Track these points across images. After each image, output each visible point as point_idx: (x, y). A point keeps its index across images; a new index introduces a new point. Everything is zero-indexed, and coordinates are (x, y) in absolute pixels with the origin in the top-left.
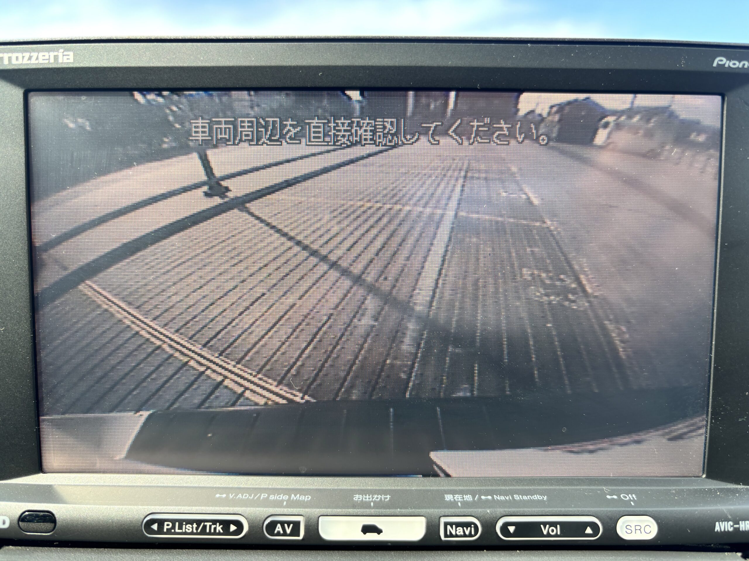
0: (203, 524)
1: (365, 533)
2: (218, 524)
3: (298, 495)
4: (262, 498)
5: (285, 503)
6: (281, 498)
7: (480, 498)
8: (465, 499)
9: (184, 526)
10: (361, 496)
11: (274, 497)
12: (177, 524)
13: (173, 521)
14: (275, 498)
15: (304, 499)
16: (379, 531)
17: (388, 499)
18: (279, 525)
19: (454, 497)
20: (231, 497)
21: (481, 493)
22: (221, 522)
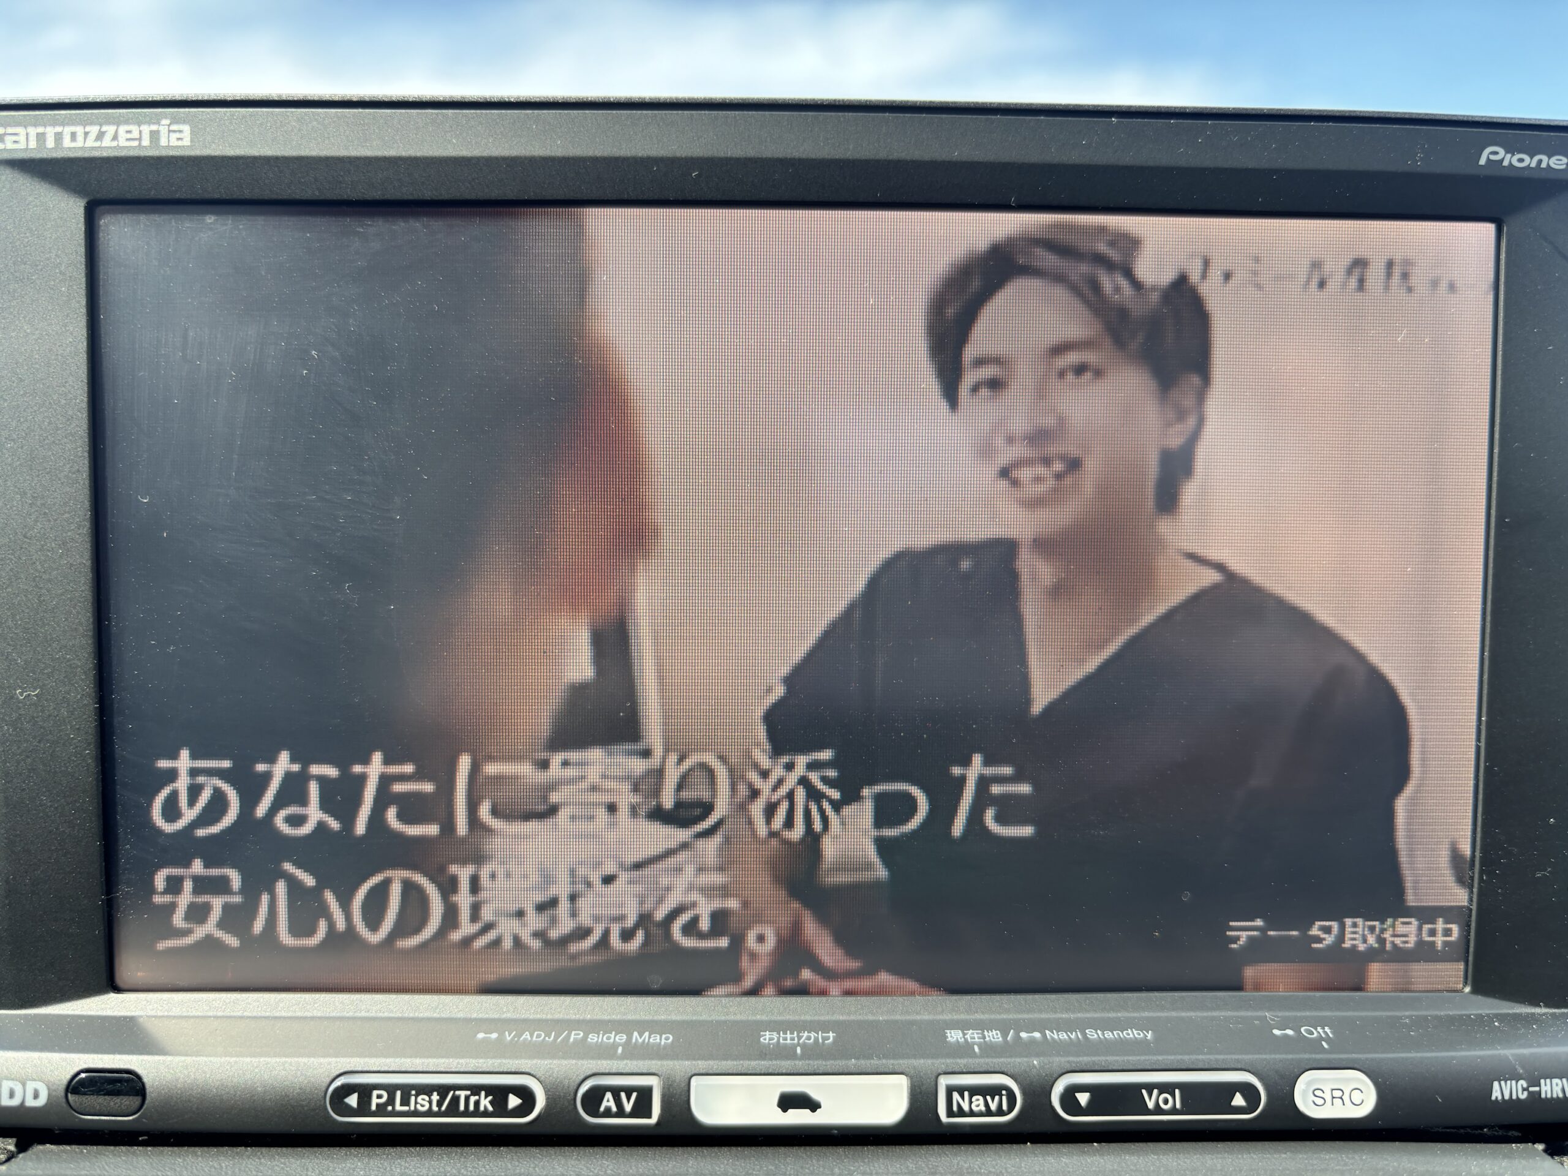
0: (452, 1092)
1: (785, 1110)
2: (483, 1093)
3: (647, 1034)
4: (572, 1040)
5: (620, 1050)
6: (612, 1040)
7: (1017, 1037)
8: (987, 1039)
9: (413, 1098)
10: (775, 1033)
11: (598, 1037)
12: (399, 1093)
13: (391, 1089)
14: (600, 1040)
15: (658, 1041)
16: (813, 1106)
17: (831, 1039)
18: (609, 1095)
19: (964, 1034)
20: (509, 1039)
21: (1019, 1026)
22: (490, 1090)
